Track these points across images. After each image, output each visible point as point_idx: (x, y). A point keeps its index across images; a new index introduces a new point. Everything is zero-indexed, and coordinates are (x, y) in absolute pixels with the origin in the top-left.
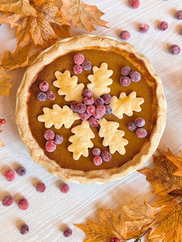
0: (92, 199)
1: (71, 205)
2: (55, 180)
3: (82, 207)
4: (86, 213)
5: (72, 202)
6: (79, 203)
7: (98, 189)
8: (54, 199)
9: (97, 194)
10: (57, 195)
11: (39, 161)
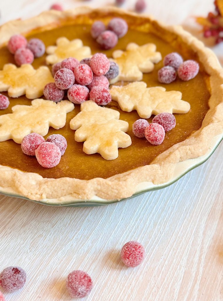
0: (202, 248)
1: (170, 286)
2: (99, 258)
3: (196, 274)
4: (214, 281)
5: (167, 279)
6: (185, 273)
7: (196, 225)
8: (126, 297)
9: (204, 234)
10: (126, 285)
11: (39, 189)
